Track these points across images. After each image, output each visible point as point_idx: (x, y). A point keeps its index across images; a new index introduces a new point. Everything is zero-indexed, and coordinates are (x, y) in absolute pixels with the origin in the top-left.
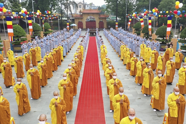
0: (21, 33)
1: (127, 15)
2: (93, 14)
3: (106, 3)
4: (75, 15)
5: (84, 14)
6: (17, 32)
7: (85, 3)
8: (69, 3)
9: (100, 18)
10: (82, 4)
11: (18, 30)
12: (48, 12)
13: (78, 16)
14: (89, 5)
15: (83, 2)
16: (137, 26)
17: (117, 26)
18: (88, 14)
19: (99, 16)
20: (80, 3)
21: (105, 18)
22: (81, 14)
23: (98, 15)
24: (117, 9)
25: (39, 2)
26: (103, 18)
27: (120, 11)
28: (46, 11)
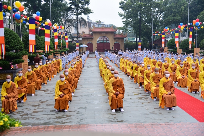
1: (154, 33)
2: (107, 33)
3: (123, 19)
4: (83, 35)
5: (95, 33)
7: (90, 21)
9: (115, 39)
13: (87, 36)
14: (96, 23)
16: (171, 43)
17: (140, 47)
18: (100, 33)
19: (115, 35)
21: (122, 39)
22: (91, 33)
23: (113, 35)
24: (140, 26)
26: (119, 39)
27: (144, 28)
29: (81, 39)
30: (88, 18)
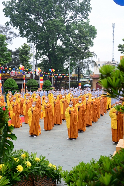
0: (13, 85)
4: (93, 75)
6: (9, 84)
7: (115, 63)
8: (87, 63)
10: (111, 64)
11: (11, 83)
12: (52, 70)
13: (96, 76)
15: (113, 61)
20: (109, 62)
25: (52, 62)
28: (50, 69)
29: (92, 79)
30: (113, 60)
